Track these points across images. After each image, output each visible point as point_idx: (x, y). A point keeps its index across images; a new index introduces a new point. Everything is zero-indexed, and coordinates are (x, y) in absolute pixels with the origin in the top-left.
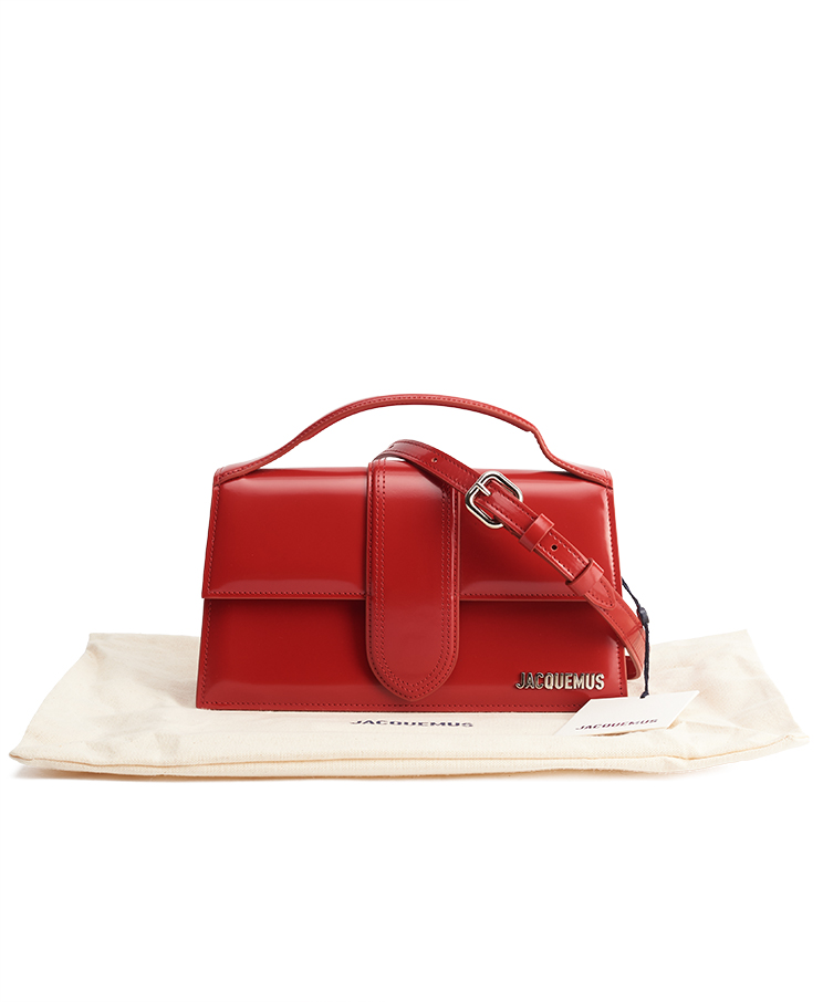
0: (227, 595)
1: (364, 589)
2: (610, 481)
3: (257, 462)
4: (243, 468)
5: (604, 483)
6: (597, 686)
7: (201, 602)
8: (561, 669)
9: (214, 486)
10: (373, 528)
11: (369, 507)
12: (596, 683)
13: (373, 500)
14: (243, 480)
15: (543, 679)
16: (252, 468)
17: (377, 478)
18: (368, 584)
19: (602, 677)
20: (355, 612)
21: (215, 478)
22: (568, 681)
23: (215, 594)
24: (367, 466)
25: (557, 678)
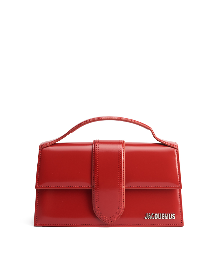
0: (44, 187)
1: (92, 185)
2: (177, 147)
3: (54, 141)
4: (49, 143)
5: (175, 147)
6: (173, 218)
7: (35, 190)
8: (160, 212)
9: (39, 150)
10: (94, 164)
11: (93, 157)
12: (172, 217)
13: (94, 154)
14: (50, 147)
15: (154, 215)
16: (52, 143)
17: (96, 146)
18: (93, 184)
19: (175, 215)
20: (88, 193)
21: (40, 147)
22: (163, 216)
23: (40, 187)
24: (92, 142)
25: (159, 215)
